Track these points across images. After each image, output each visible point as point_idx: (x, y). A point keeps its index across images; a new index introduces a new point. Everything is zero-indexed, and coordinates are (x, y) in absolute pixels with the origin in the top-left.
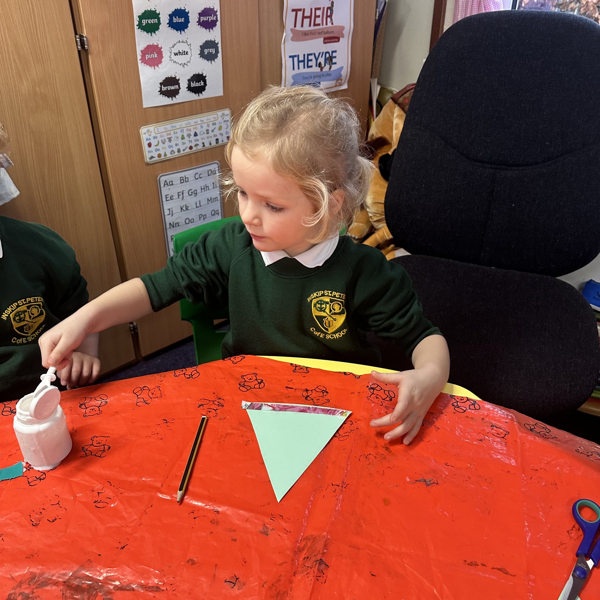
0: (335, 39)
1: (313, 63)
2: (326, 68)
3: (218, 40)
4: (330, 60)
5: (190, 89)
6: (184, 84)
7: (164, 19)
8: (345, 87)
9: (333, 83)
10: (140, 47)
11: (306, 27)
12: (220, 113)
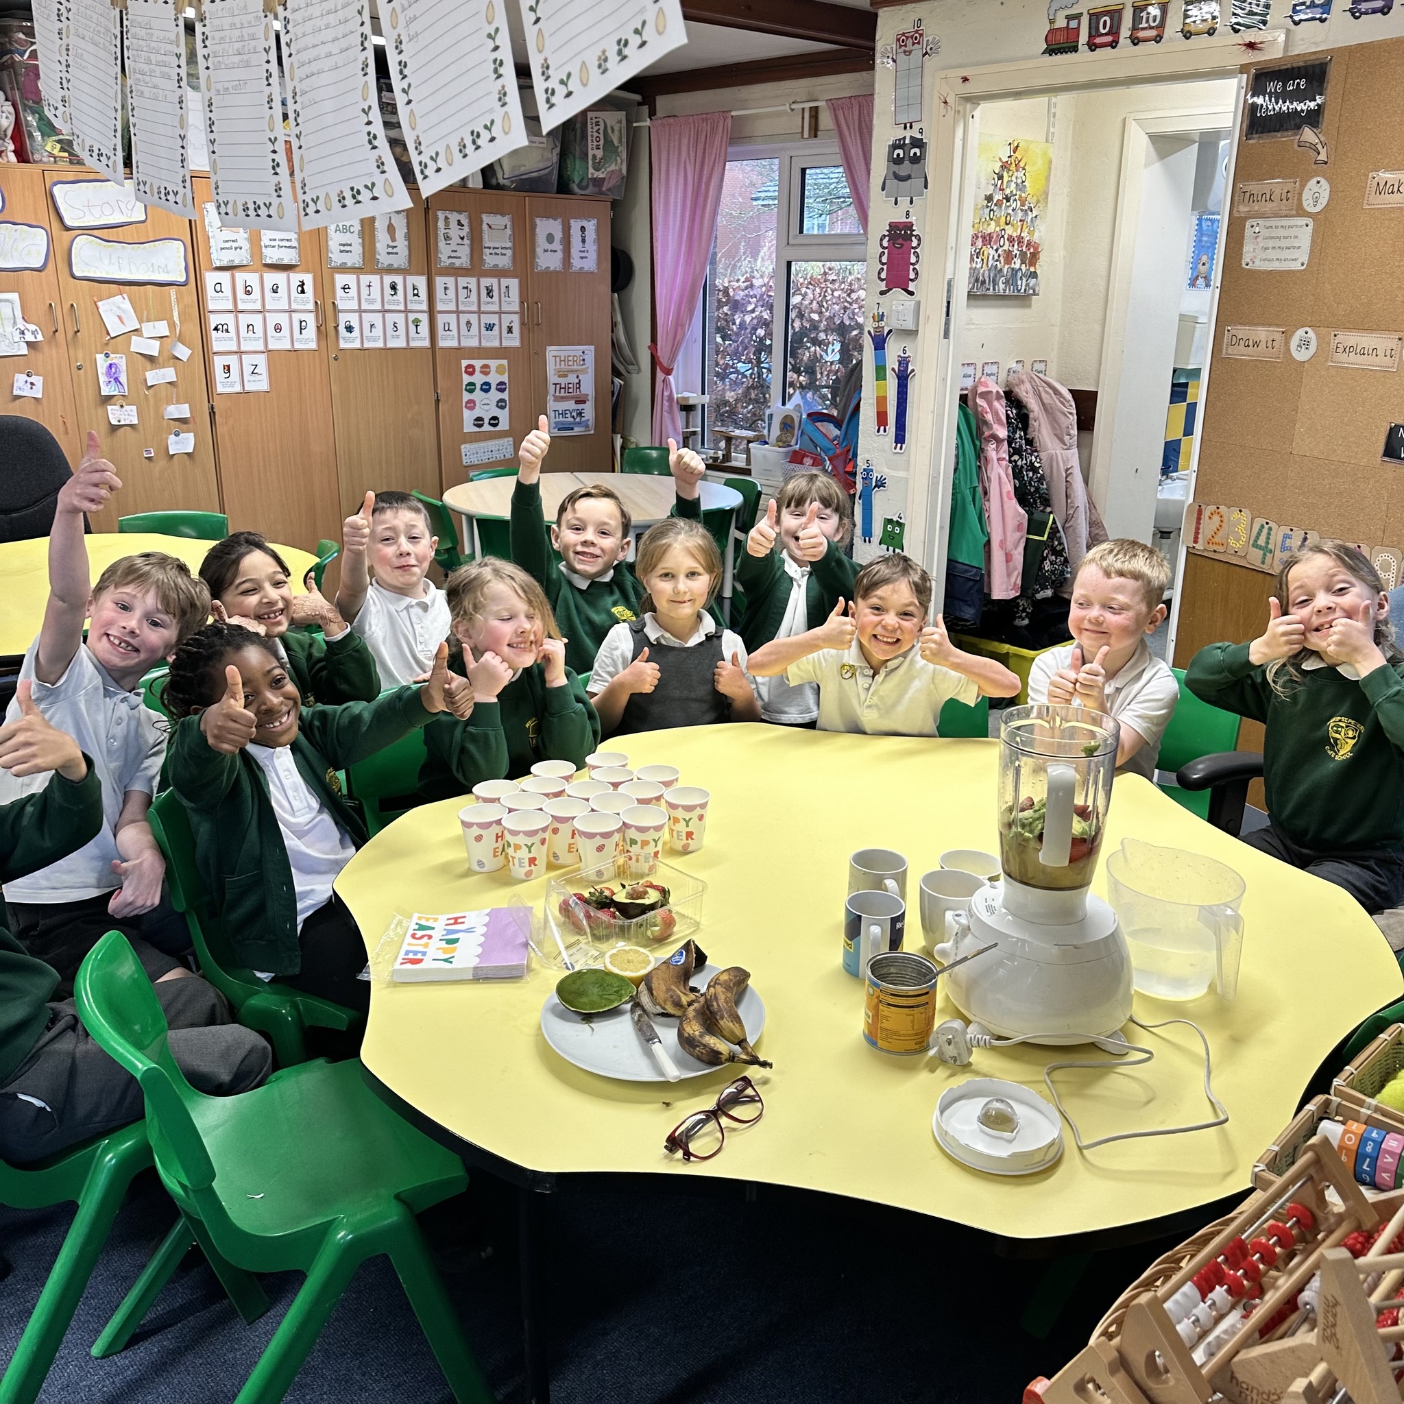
0: (584, 402)
1: (568, 415)
2: (578, 420)
3: (507, 399)
4: (580, 414)
5: (490, 424)
6: (486, 421)
7: (478, 387)
8: (592, 432)
9: (583, 429)
10: (465, 400)
11: (563, 394)
12: (506, 439)
